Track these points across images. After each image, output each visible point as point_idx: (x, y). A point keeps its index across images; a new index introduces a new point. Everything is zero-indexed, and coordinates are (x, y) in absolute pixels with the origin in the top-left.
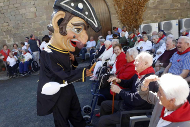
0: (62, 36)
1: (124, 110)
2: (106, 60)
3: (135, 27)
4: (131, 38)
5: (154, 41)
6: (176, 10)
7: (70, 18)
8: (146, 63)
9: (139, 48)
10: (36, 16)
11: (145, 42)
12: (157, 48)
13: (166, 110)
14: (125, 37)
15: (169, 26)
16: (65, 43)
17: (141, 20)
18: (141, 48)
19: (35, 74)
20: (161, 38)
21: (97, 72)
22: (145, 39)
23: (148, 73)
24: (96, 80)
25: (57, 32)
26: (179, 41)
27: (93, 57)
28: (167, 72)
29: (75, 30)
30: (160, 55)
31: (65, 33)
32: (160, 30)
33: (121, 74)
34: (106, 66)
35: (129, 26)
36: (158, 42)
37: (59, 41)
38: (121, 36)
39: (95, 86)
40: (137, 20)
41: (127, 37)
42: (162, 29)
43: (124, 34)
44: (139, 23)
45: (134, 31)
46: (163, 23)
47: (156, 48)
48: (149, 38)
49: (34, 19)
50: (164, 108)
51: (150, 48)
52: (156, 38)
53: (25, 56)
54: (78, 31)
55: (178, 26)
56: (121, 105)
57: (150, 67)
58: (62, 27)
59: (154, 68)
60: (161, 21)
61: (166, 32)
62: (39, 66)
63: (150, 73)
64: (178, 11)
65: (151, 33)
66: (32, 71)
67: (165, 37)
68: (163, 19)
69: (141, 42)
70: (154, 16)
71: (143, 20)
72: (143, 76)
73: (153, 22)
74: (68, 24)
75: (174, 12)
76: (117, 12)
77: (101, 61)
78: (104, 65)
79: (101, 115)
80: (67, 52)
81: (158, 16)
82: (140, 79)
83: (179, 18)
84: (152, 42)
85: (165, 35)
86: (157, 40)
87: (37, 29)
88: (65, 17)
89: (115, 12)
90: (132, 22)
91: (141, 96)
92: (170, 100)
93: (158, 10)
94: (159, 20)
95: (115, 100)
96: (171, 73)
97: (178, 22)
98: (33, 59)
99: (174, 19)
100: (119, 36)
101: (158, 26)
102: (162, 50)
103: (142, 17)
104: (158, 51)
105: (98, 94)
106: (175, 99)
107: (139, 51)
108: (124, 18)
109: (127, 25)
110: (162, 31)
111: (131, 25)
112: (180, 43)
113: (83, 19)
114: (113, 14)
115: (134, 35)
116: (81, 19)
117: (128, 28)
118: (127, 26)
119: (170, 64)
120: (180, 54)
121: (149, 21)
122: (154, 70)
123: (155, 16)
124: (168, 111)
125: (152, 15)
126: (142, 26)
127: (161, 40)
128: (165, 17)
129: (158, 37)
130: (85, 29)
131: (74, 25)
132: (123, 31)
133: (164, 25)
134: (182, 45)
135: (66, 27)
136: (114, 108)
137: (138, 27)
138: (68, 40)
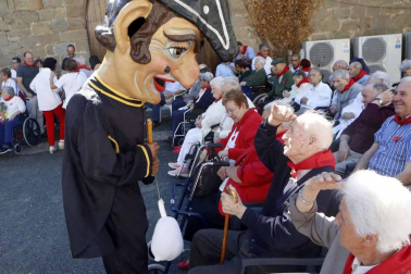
0: (136, 65)
1: (250, 255)
2: (213, 127)
3: (289, 47)
4: (279, 76)
5: (336, 84)
6: (398, 8)
7: (163, 19)
8: (313, 140)
9: (298, 100)
10: (42, 7)
11: (315, 85)
12: (344, 103)
13: (356, 262)
14: (263, 71)
15: (378, 50)
16: (138, 83)
17: (306, 30)
18: (304, 101)
19: (29, 152)
20: (355, 79)
21: (188, 157)
22: (315, 79)
23: (317, 165)
24: (185, 175)
25: (124, 53)
26: (400, 88)
27: (179, 117)
28: (366, 167)
29: (172, 50)
30: (350, 122)
31: (144, 56)
32: (353, 58)
33: (249, 165)
34: (212, 140)
35: (274, 44)
36: (347, 88)
37: (125, 75)
38: (253, 68)
39: (180, 190)
40: (296, 28)
41: (268, 72)
42: (360, 56)
43: (263, 64)
44: (301, 37)
45: (287, 56)
46: (362, 40)
47: (342, 103)
48: (325, 78)
49: (37, 14)
50: (352, 258)
51: (326, 103)
52: (343, 78)
53: (7, 103)
54: (178, 53)
55: (400, 50)
56: (245, 242)
57: (325, 152)
58: (141, 43)
59: (335, 154)
60: (358, 35)
61: (368, 64)
62: (42, 131)
63: (321, 165)
64: (402, 12)
65: (332, 65)
66: (23, 144)
67: (366, 77)
68: (363, 31)
69: (305, 85)
70: (342, 21)
71: (311, 32)
72: (304, 172)
73: (338, 36)
74: (155, 36)
75: (393, 15)
76: (247, 7)
77: (200, 127)
78: (206, 139)
79: (192, 265)
80: (140, 103)
81: (352, 23)
82: (295, 180)
83: (405, 30)
84: (333, 88)
85: (365, 70)
86: (345, 83)
87: (41, 39)
88: (149, 16)
89: (243, 7)
90: (285, 34)
91: (297, 225)
92: (365, 237)
93: (351, 8)
94: (352, 33)
95: (229, 228)
96: (374, 169)
97: (401, 39)
98: (27, 113)
99: (392, 31)
100: (250, 67)
101: (349, 48)
102: (355, 108)
103: (310, 23)
104: (346, 110)
105: (187, 210)
106: (376, 236)
107: (297, 108)
108: (264, 21)
109: (272, 40)
110: (360, 61)
111: (281, 42)
112: (403, 93)
113: (197, 23)
114: (236, 10)
115: (287, 68)
116: (190, 25)
117: (272, 47)
118: (269, 43)
119: (375, 145)
120: (401, 121)
121: (327, 33)
122: (333, 160)
123: (344, 21)
124: (362, 264)
125: (334, 18)
126: (309, 45)
127: (356, 85)
128: (368, 26)
129: (348, 76)
130: (195, 51)
131: (171, 38)
132: (259, 54)
133: (364, 46)
134: (406, 99)
135: (149, 42)
136: (226, 250)
137: (297, 47)
138: (150, 76)
